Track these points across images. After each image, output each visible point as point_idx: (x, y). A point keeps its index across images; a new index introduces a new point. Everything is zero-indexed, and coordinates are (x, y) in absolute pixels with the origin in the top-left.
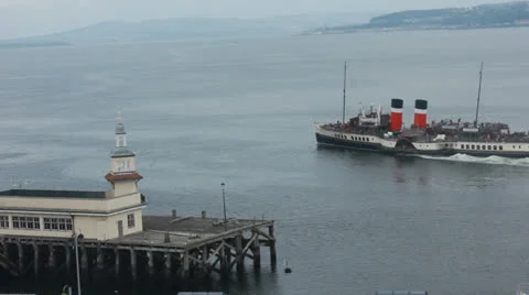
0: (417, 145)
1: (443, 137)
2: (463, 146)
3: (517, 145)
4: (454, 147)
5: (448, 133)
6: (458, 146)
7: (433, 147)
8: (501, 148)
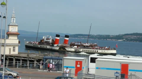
0: (67, 49)
1: (76, 47)
2: (83, 50)
3: (103, 51)
4: (80, 51)
5: (78, 46)
6: (81, 50)
7: (73, 50)
8: (97, 51)
